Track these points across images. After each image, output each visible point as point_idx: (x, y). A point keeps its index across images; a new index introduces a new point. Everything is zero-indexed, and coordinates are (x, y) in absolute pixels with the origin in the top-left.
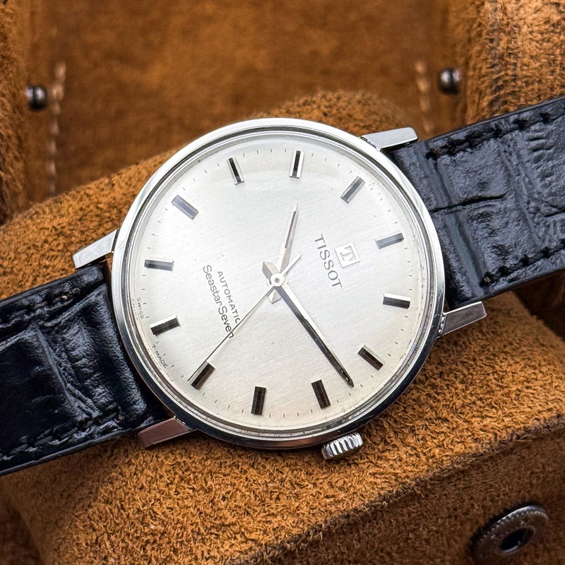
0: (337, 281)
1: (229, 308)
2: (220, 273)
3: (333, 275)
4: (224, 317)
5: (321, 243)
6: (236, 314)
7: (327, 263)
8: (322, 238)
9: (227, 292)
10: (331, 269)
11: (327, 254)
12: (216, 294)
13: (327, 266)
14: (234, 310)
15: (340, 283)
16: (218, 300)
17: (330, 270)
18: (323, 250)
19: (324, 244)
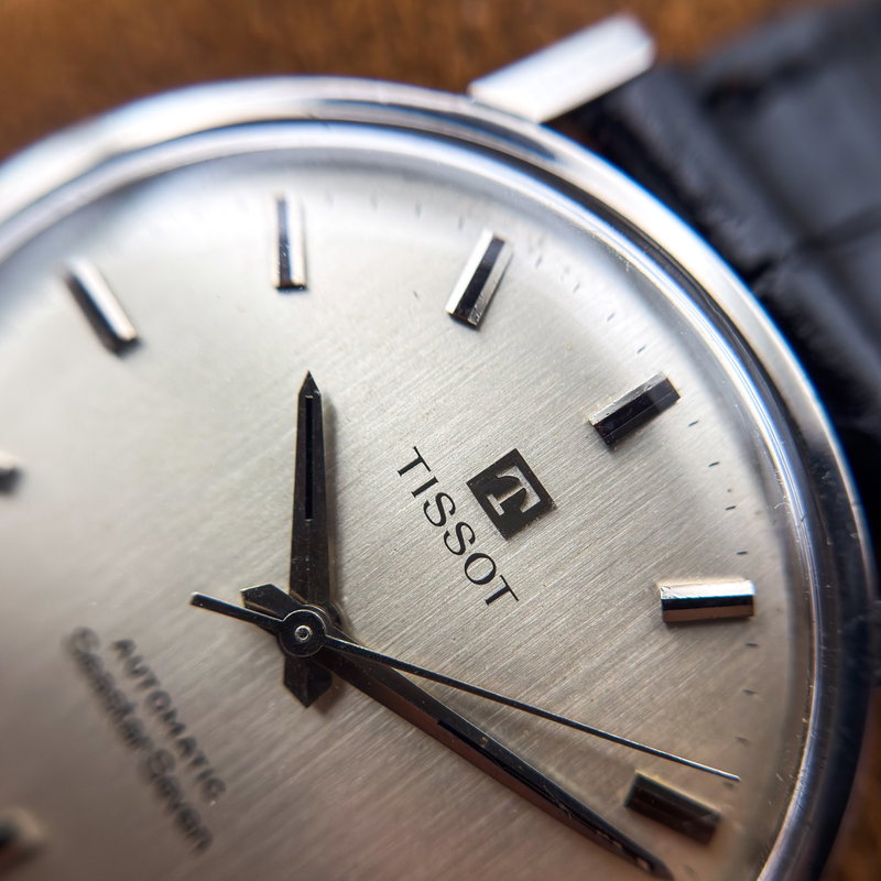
0: (496, 585)
2: (124, 647)
3: (480, 569)
4: (167, 789)
5: (419, 476)
7: (453, 532)
8: (420, 460)
10: (471, 549)
11: (447, 506)
13: (454, 543)
15: (507, 589)
16: (132, 736)
17: (466, 557)
18: (430, 494)
19: (427, 477)
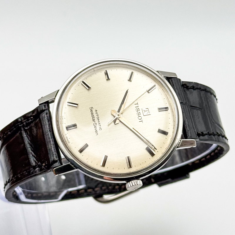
1: (98, 124)
6: (100, 126)
9: (98, 118)
12: (93, 118)
14: (100, 125)
